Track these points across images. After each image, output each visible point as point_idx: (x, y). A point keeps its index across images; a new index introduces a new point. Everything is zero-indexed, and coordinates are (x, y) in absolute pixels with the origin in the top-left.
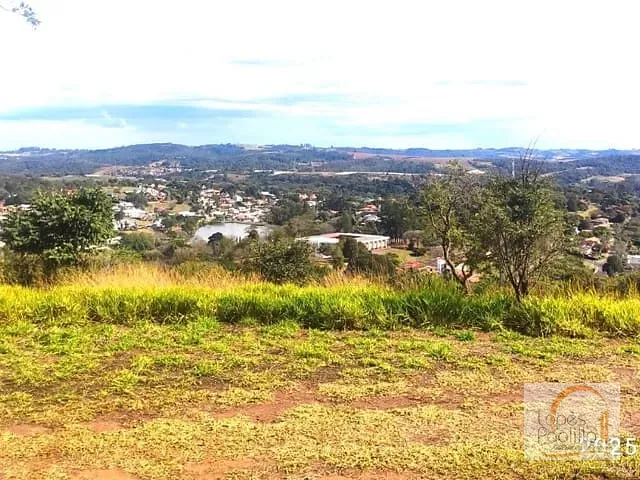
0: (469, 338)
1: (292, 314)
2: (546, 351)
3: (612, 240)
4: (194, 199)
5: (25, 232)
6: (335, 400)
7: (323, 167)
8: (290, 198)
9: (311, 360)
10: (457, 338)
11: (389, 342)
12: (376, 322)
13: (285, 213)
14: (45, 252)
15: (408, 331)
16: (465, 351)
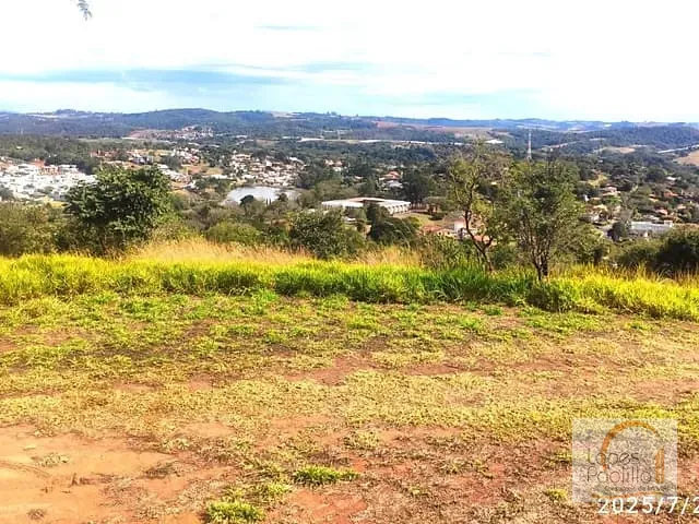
0: (497, 313)
1: (342, 289)
2: (563, 325)
3: (619, 207)
4: (226, 163)
5: (91, 205)
6: (387, 366)
7: (348, 134)
8: (317, 163)
9: (363, 331)
10: (487, 312)
11: (428, 316)
12: (415, 298)
13: (312, 178)
14: (111, 223)
15: (443, 306)
16: (493, 325)
